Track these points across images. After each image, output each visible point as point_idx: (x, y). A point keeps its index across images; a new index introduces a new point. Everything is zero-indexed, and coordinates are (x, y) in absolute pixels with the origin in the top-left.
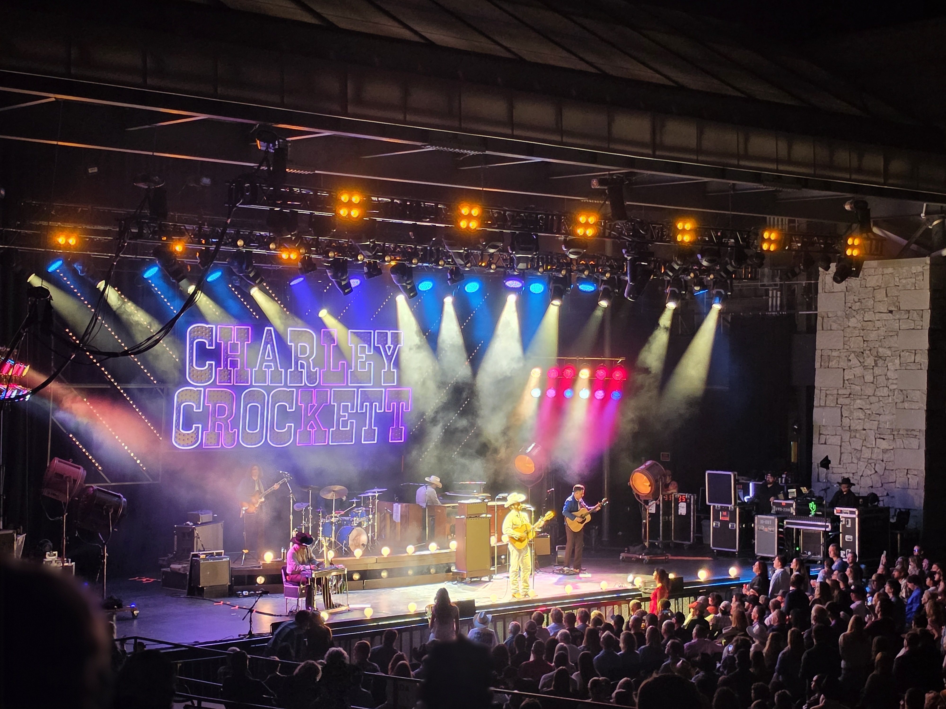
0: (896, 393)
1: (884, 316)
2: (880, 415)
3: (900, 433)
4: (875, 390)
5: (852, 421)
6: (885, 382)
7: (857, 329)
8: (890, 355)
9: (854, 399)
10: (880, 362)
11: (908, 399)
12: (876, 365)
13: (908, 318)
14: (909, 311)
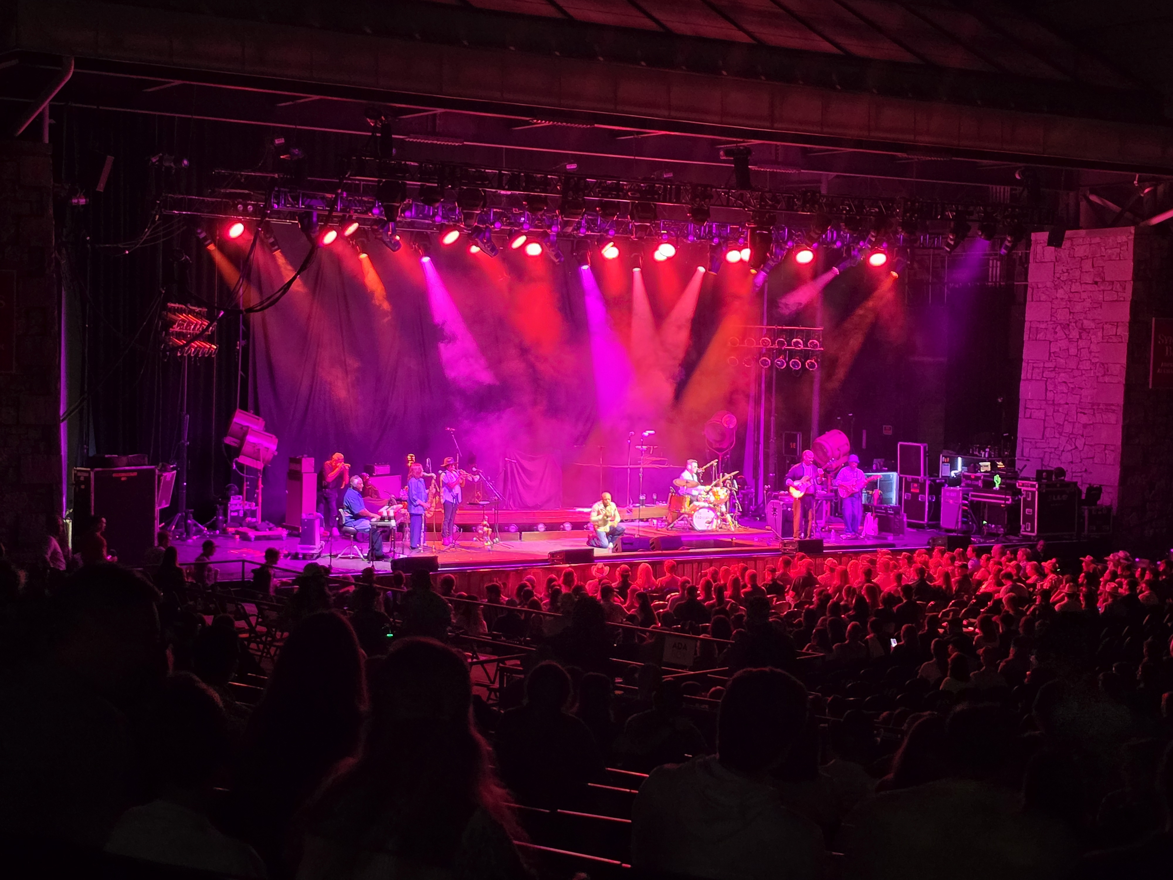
0: (1098, 365)
1: (1089, 288)
2: (1081, 389)
3: (1100, 407)
4: (1079, 364)
5: (1056, 395)
6: (1088, 355)
7: (1065, 300)
8: (1094, 327)
9: (1059, 373)
10: (1084, 336)
11: (1108, 373)
12: (1081, 338)
13: (1112, 290)
14: (1112, 283)
